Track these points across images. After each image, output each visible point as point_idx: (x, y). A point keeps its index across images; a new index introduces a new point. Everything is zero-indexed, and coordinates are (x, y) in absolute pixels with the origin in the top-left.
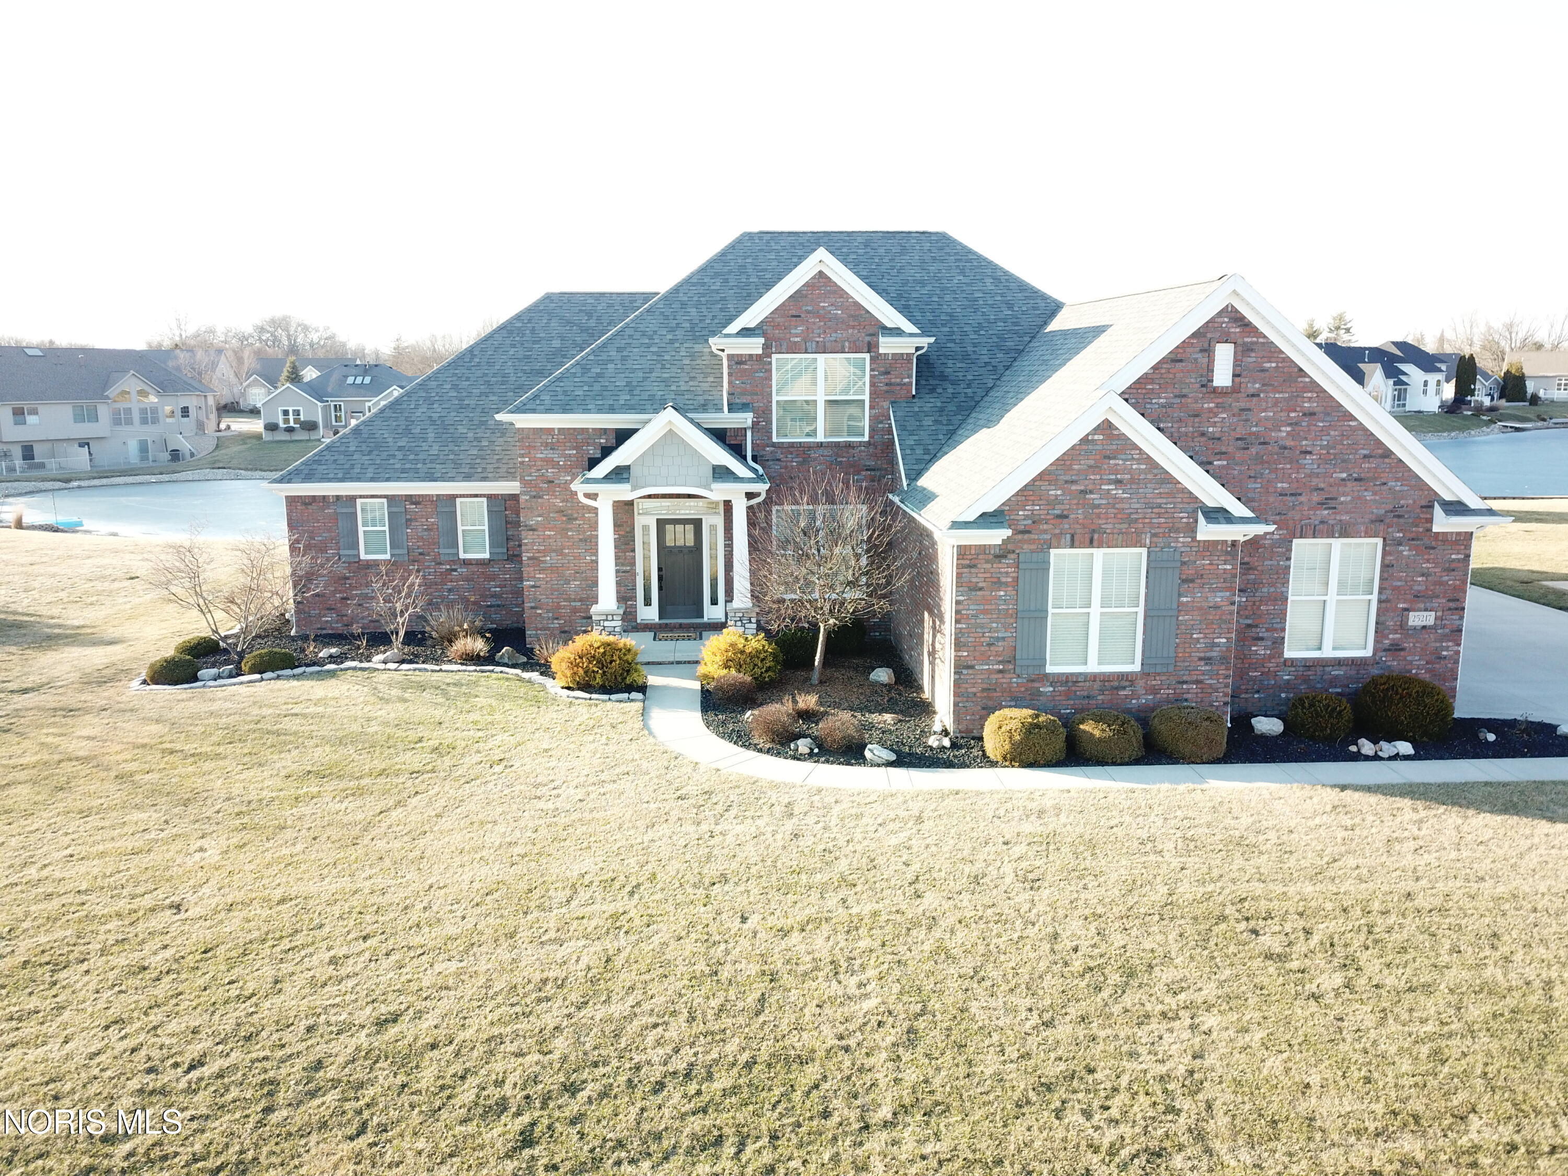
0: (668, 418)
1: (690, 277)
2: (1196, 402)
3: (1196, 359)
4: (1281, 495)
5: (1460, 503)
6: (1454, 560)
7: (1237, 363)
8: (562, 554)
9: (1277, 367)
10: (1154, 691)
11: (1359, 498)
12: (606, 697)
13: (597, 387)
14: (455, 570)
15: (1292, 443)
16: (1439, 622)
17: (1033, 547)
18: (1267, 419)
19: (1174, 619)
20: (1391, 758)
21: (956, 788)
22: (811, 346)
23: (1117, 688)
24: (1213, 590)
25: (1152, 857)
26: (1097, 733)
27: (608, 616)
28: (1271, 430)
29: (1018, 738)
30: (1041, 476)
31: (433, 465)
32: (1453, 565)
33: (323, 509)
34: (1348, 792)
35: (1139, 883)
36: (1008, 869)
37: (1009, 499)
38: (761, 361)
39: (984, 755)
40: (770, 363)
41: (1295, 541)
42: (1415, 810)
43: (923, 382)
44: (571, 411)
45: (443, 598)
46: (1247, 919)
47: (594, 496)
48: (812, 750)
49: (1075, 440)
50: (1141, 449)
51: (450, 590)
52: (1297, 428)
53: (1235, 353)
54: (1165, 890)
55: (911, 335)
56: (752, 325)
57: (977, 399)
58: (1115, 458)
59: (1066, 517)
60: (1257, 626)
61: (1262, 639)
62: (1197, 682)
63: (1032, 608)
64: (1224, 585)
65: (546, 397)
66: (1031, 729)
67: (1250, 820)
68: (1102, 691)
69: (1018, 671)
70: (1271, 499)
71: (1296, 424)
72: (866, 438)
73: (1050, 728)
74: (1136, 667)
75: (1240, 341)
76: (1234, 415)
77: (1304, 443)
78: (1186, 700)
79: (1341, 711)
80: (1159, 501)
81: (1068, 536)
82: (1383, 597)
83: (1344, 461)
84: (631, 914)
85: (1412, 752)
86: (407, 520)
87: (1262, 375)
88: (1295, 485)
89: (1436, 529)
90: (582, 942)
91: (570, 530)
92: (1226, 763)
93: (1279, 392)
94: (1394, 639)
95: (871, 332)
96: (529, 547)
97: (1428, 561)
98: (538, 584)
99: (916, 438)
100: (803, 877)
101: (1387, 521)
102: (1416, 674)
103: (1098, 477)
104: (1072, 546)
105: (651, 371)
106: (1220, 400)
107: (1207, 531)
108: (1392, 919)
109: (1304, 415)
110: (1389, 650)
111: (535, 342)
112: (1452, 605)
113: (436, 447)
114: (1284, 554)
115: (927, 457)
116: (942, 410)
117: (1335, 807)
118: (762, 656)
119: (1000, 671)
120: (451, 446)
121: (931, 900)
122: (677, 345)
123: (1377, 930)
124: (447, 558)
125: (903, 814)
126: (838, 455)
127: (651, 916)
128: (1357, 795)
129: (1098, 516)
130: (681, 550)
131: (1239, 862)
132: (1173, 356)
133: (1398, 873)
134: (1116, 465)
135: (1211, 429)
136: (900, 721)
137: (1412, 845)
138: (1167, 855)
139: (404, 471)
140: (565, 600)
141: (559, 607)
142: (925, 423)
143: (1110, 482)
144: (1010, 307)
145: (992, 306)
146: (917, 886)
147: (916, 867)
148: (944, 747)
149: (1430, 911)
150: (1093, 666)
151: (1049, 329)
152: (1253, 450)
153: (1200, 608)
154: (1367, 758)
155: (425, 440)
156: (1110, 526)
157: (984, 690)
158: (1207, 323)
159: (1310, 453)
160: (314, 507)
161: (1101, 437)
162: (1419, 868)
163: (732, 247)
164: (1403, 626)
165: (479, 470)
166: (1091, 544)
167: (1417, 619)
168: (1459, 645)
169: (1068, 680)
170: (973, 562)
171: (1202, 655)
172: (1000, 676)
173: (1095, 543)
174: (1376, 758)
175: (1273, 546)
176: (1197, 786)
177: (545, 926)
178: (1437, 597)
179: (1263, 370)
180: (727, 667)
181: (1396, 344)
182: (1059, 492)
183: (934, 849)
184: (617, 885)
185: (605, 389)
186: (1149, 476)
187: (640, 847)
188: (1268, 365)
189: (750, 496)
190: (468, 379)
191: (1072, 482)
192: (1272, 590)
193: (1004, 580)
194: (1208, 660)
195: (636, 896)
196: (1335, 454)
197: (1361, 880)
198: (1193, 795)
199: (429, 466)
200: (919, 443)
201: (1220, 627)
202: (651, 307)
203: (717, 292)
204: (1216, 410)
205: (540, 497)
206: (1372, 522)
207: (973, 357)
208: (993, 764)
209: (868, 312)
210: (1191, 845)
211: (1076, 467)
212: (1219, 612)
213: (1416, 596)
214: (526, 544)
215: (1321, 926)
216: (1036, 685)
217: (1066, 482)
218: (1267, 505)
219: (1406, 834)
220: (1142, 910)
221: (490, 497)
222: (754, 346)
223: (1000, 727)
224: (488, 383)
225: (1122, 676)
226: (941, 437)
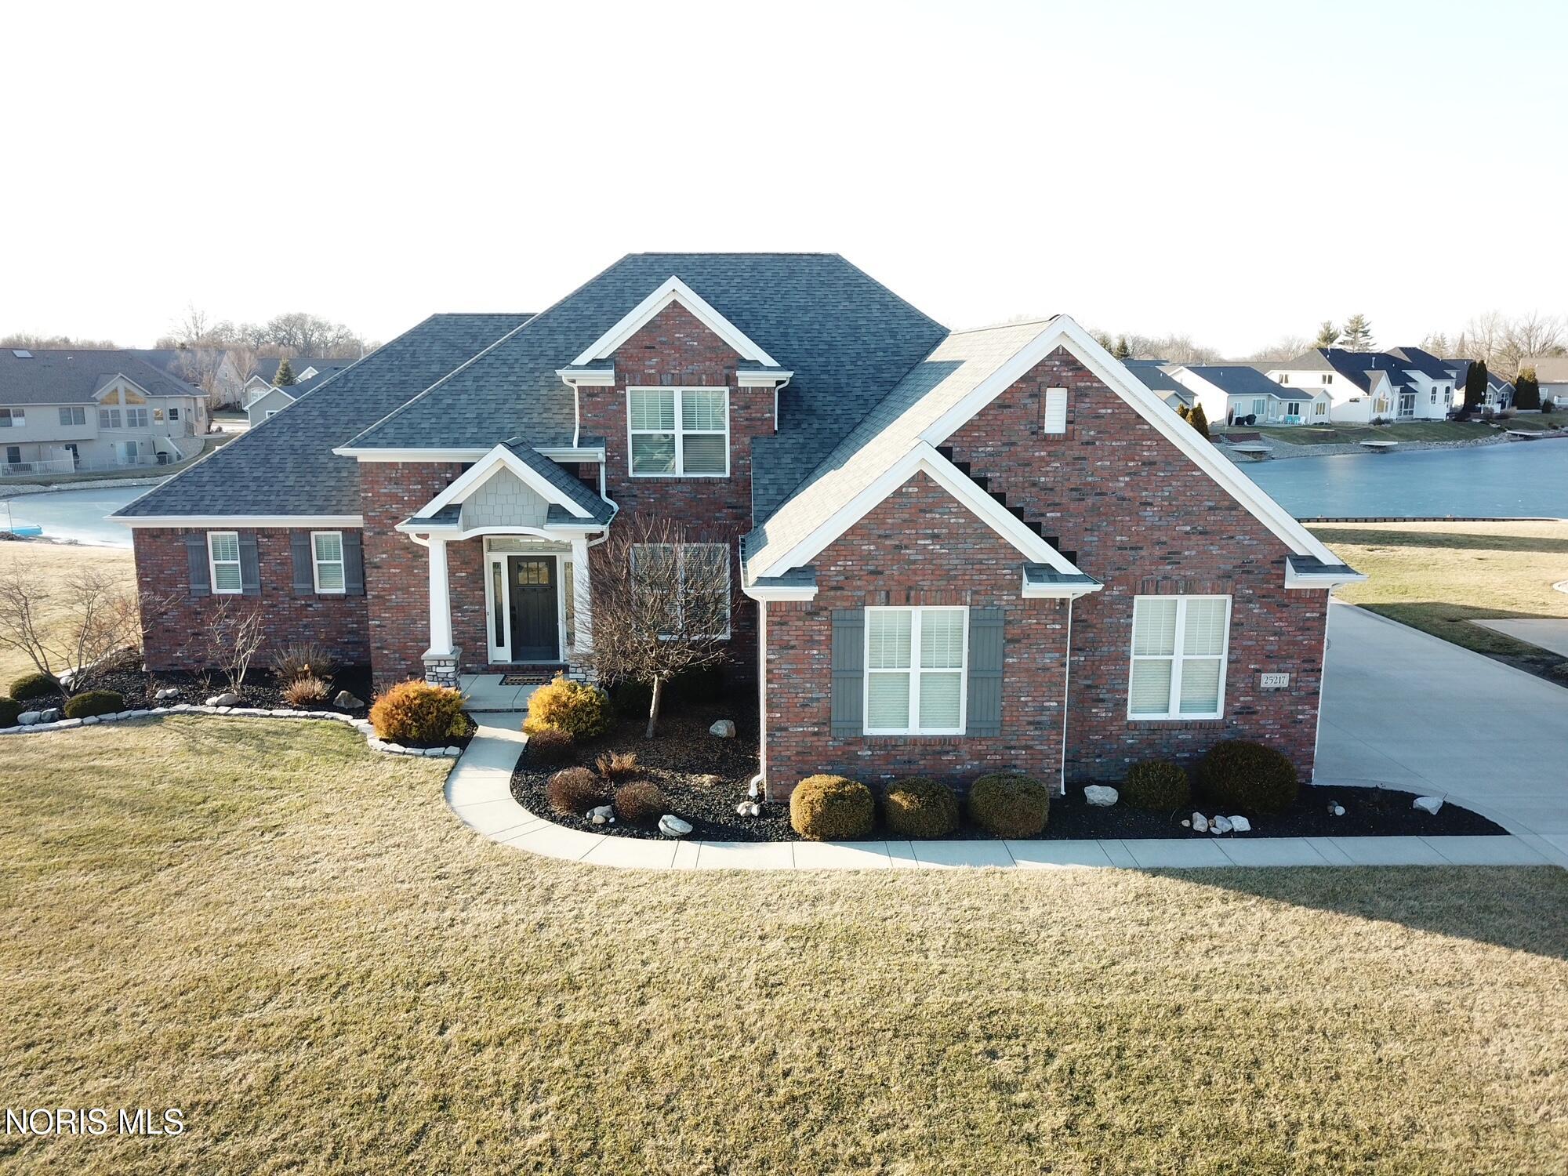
0: (499, 456)
1: (564, 302)
2: (1026, 451)
3: (1025, 405)
4: (1120, 549)
5: (1313, 558)
6: (1309, 619)
7: (1070, 409)
8: (408, 592)
9: (1113, 413)
10: (980, 756)
11: (1205, 552)
12: (420, 751)
13: (445, 419)
14: (311, 606)
15: (1131, 494)
16: (1293, 684)
17: (846, 604)
18: (1103, 468)
19: (999, 682)
20: (1224, 835)
21: (738, 868)
22: (667, 378)
23: (940, 753)
24: (1042, 651)
25: (914, 958)
26: (905, 804)
27: (440, 661)
28: (1108, 480)
29: (819, 809)
30: (853, 530)
31: (287, 497)
32: (1308, 624)
33: (171, 542)
34: (1160, 878)
35: (887, 990)
36: (750, 972)
37: (820, 554)
38: (614, 394)
39: (789, 826)
40: (624, 396)
41: (1137, 598)
42: (1225, 901)
43: (789, 417)
44: (413, 445)
45: (298, 633)
46: (989, 1038)
47: (425, 536)
48: (607, 819)
49: (888, 493)
50: (959, 503)
51: (305, 626)
52: (1135, 478)
53: (1068, 398)
54: (910, 999)
55: (770, 369)
56: (604, 356)
57: (841, 435)
58: (931, 512)
59: (881, 573)
60: (1097, 687)
61: (1103, 700)
62: (1027, 748)
63: (848, 668)
64: (1053, 646)
65: (390, 430)
66: (832, 800)
67: (1039, 912)
68: (923, 755)
69: (834, 733)
70: (1110, 554)
71: (1135, 474)
72: (727, 475)
73: (856, 798)
74: (961, 731)
75: (1072, 386)
76: (1067, 464)
77: (1144, 494)
78: (1015, 767)
79: (1175, 782)
80: (980, 556)
81: (883, 594)
82: (1234, 657)
83: (1187, 513)
84: (325, 1022)
85: (1247, 827)
86: (260, 554)
87: (1098, 421)
88: (1134, 539)
89: (1287, 586)
90: (260, 1055)
91: (416, 567)
92: (1045, 838)
93: (1116, 440)
94: (1245, 702)
95: (729, 364)
96: (374, 585)
97: (1280, 619)
98: (384, 623)
99: (772, 476)
100: (528, 977)
101: (1236, 577)
102: (1270, 739)
103: (914, 531)
104: (888, 604)
105: (505, 401)
106: (1052, 448)
107: (1032, 590)
108: (1150, 1040)
109: (1144, 464)
110: (1240, 713)
111: (413, 367)
112: (1307, 666)
113: (292, 478)
114: (1125, 611)
115: (780, 498)
116: (803, 446)
117: (1138, 897)
118: (588, 709)
119: (815, 734)
120: (309, 477)
121: (656, 1006)
122: (537, 374)
123: (1128, 1053)
124: (301, 594)
125: (667, 899)
126: (698, 492)
127: (344, 1024)
128: (1167, 882)
129: (915, 572)
130: (534, 588)
131: (1007, 964)
132: (999, 402)
133: (1177, 981)
134: (933, 519)
135: (1043, 479)
136: (719, 783)
137: (1206, 944)
138: (931, 954)
139: (255, 503)
140: (412, 640)
141: (406, 647)
142: (783, 461)
143: (926, 537)
144: (893, 334)
145: (874, 334)
146: (646, 990)
147: (653, 966)
148: (752, 816)
149: (1195, 1030)
150: (914, 729)
151: (931, 358)
152: (1090, 501)
153: (1028, 670)
154: (1199, 835)
155: (283, 470)
156: (928, 583)
157: (798, 753)
158: (1037, 366)
159: (1151, 504)
160: (163, 540)
161: (916, 490)
162: (1202, 975)
163: (613, 270)
164: (1254, 688)
165: (334, 503)
166: (907, 601)
167: (1269, 681)
168: (1317, 708)
169: (887, 744)
170: (784, 619)
171: (1031, 719)
172: (815, 738)
173: (912, 601)
174: (1208, 834)
175: (1112, 603)
176: (999, 868)
177: (226, 1035)
178: (1292, 657)
179: (1101, 417)
180: (549, 721)
181: (1404, 350)
182: (872, 547)
183: (682, 943)
184: (326, 983)
185: (453, 421)
186: (969, 531)
187: (369, 937)
188: (1103, 411)
189: (591, 537)
190: (337, 406)
191: (886, 537)
192: (1113, 649)
193: (817, 638)
194: (1037, 725)
195: (340, 998)
196: (1177, 506)
197: (1132, 989)
198: (990, 879)
199: (281, 498)
200: (773, 482)
201: (1050, 690)
202: (518, 333)
203: (589, 317)
204: (1048, 459)
205: (385, 534)
206: (1219, 577)
207: (846, 390)
208: (795, 837)
209: (725, 343)
210: (964, 940)
211: (889, 521)
212: (1048, 674)
213: (1268, 657)
214: (371, 582)
215: (1067, 1048)
216: (853, 748)
217: (880, 536)
218: (1104, 559)
219: (1205, 931)
220: (877, 1025)
221: (345, 530)
222: (605, 378)
223: (803, 797)
224: (358, 410)
225: (944, 740)
226: (798, 476)
